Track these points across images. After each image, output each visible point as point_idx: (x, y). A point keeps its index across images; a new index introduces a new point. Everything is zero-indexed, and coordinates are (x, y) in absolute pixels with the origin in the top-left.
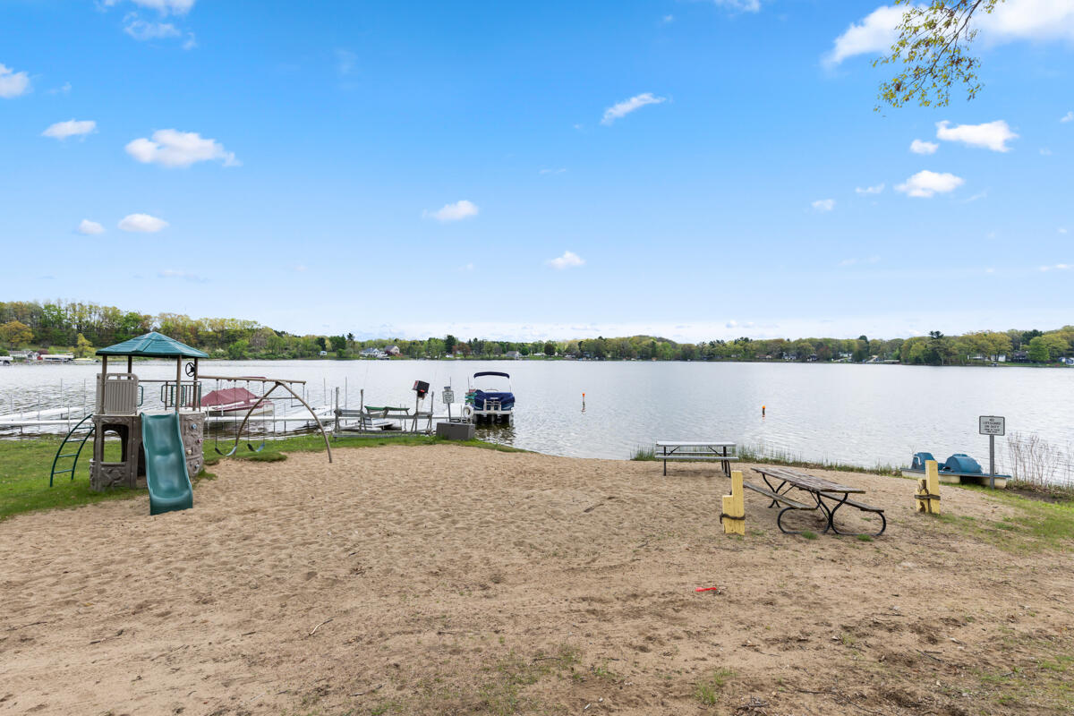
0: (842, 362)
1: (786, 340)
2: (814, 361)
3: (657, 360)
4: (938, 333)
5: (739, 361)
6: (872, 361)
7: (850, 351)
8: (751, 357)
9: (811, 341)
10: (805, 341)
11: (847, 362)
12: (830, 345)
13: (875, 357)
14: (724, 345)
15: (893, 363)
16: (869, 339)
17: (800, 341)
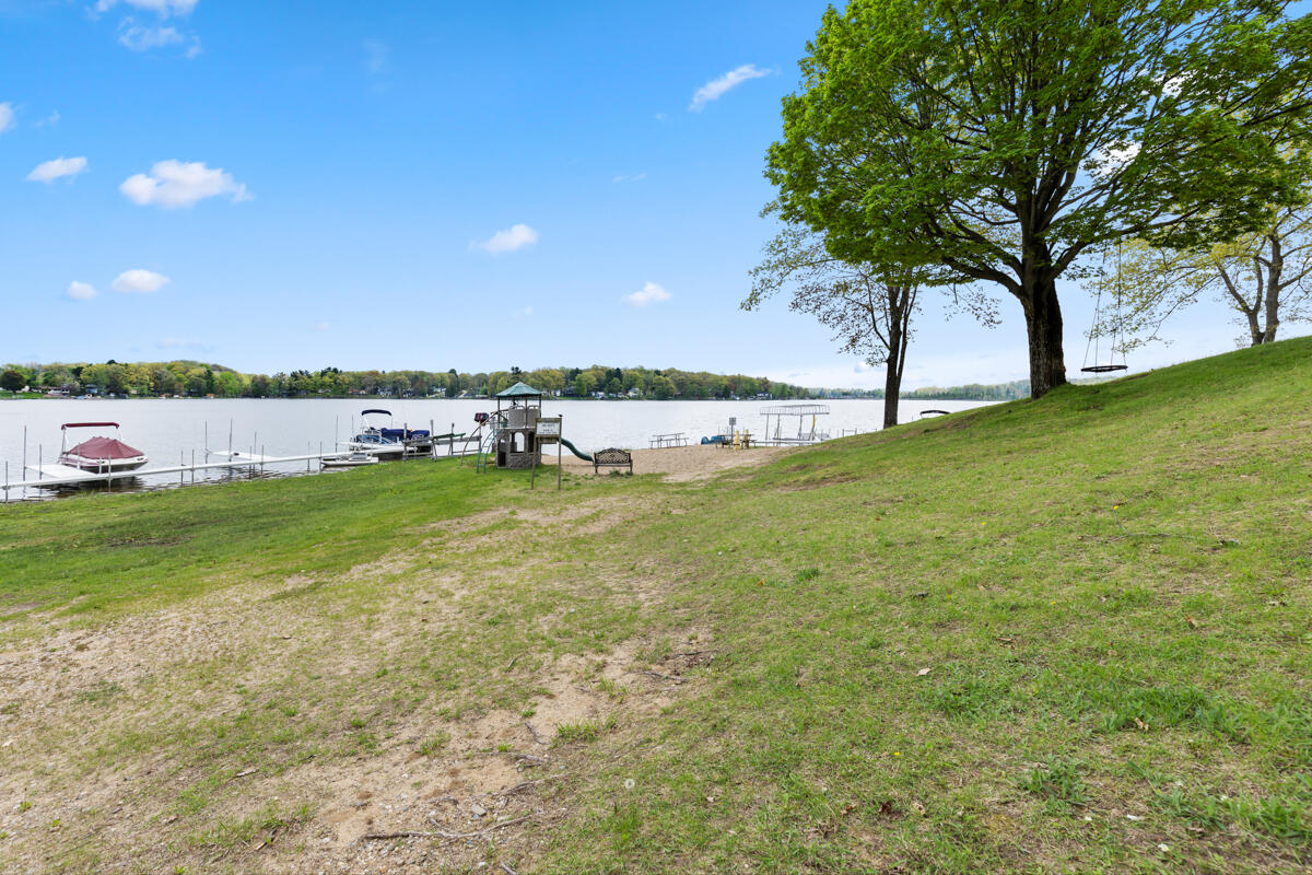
0: (436, 398)
1: (381, 372)
2: (410, 398)
3: (215, 397)
4: (517, 368)
5: (329, 397)
6: (462, 396)
7: (443, 386)
8: (343, 393)
9: (407, 374)
10: (400, 374)
11: (442, 398)
12: (425, 379)
13: (465, 392)
14: (310, 377)
15: (483, 398)
16: (458, 374)
17: (395, 374)
